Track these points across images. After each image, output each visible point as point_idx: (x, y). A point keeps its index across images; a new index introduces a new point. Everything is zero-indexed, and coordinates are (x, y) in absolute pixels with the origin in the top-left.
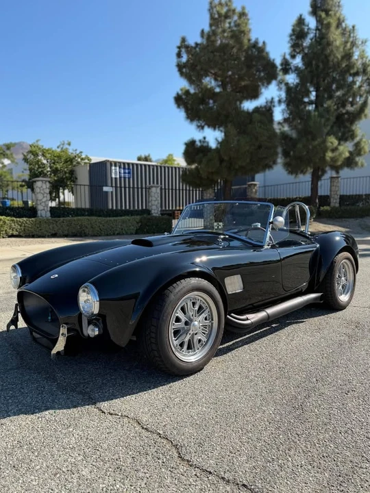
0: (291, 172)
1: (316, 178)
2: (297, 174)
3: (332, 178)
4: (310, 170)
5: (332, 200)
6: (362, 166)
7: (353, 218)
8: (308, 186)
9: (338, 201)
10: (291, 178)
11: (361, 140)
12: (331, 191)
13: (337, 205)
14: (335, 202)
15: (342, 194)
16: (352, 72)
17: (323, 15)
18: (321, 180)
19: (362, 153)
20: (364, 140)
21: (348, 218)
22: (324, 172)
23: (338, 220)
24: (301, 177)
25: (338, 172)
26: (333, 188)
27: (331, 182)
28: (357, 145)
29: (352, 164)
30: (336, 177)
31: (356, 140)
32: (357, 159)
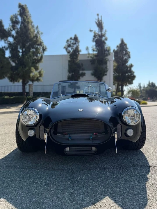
0: (11, 81)
1: (24, 84)
2: (14, 82)
4: (21, 81)
5: (30, 94)
8: (21, 87)
9: (33, 94)
10: (11, 84)
11: (41, 71)
12: (29, 90)
13: (32, 96)
15: (34, 92)
16: (37, 43)
17: (25, 17)
18: (26, 85)
20: (42, 71)
22: (28, 82)
24: (16, 83)
25: (33, 83)
26: (31, 89)
27: (29, 87)
28: (40, 72)
29: (38, 80)
30: (32, 85)
31: (39, 71)
32: (40, 78)
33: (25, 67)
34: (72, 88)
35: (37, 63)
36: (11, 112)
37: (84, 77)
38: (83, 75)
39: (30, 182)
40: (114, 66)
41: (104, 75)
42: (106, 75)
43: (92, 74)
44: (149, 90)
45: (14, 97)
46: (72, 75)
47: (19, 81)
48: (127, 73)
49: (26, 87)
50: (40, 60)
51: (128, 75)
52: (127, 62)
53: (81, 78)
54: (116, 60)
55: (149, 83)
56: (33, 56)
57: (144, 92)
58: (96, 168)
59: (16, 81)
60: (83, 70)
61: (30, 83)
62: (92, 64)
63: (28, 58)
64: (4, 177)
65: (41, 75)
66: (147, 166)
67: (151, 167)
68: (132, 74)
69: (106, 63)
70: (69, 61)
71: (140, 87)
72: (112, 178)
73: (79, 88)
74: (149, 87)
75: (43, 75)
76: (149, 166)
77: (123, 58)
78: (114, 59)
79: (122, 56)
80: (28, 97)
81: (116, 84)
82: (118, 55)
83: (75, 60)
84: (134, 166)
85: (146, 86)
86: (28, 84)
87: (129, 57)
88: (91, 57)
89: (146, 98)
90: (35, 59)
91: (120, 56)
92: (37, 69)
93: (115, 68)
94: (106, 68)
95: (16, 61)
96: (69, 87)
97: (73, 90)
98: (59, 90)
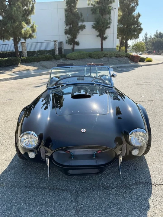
0: (1, 38)
1: (16, 42)
2: (4, 40)
3: (22, 43)
4: (12, 39)
5: (24, 53)
6: (35, 38)
7: (36, 62)
8: (13, 46)
9: (27, 54)
11: (33, 25)
12: (22, 49)
13: (27, 56)
14: (25, 55)
15: (27, 50)
18: (18, 44)
19: (35, 31)
20: (35, 25)
21: (33, 62)
23: (30, 63)
24: (7, 42)
25: (25, 40)
26: (24, 48)
27: (22, 45)
28: (32, 27)
29: (31, 36)
30: (25, 42)
31: (31, 25)
32: (33, 34)
33: (15, 22)
34: (71, 44)
35: (28, 15)
36: (6, 80)
37: (84, 30)
38: (83, 27)
39: (36, 211)
40: (119, 16)
41: (107, 28)
42: (109, 27)
43: (94, 27)
44: (156, 42)
45: (6, 58)
46: (70, 28)
47: (9, 39)
48: (133, 24)
49: (18, 46)
50: (31, 12)
51: (134, 27)
52: (134, 11)
53: (80, 31)
54: (122, 8)
55: (157, 33)
56: (23, 6)
57: (150, 43)
58: (99, 187)
59: (7, 39)
60: (83, 21)
61: (23, 40)
62: (93, 13)
63: (17, 10)
64: (11, 203)
65: (33, 31)
66: (150, 184)
67: (153, 185)
68: (139, 27)
69: (109, 13)
70: (66, 10)
71: (146, 38)
72: (115, 204)
73: (78, 44)
74: (155, 38)
75: (37, 30)
76: (151, 184)
77: (130, 5)
78: (119, 6)
79: (128, 3)
80: (22, 58)
81: (120, 38)
82: (124, 2)
83: (73, 9)
84: (136, 184)
85: (153, 37)
86: (21, 41)
87: (137, 4)
88: (92, 4)
89: (152, 51)
90: (25, 10)
91: (127, 3)
92: (28, 23)
93: (119, 18)
94: (110, 18)
95: (3, 14)
96: (67, 43)
97: (72, 46)
98: (55, 48)
